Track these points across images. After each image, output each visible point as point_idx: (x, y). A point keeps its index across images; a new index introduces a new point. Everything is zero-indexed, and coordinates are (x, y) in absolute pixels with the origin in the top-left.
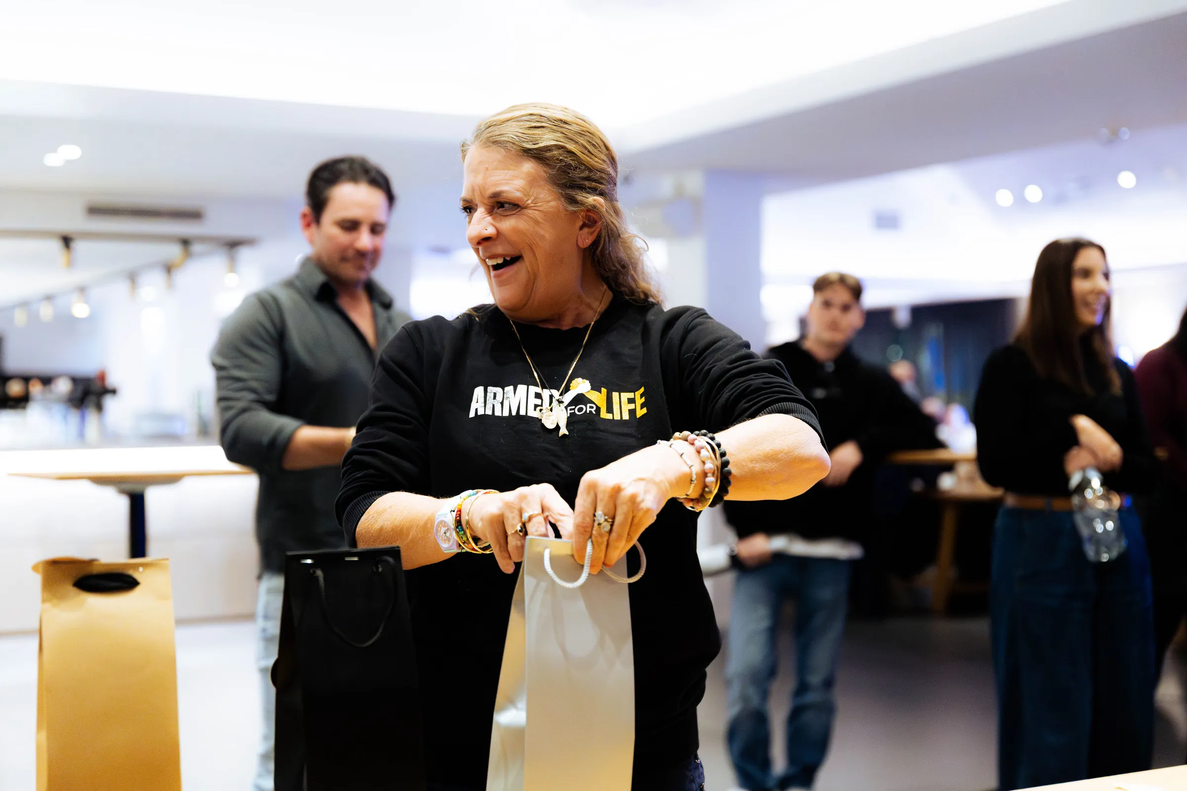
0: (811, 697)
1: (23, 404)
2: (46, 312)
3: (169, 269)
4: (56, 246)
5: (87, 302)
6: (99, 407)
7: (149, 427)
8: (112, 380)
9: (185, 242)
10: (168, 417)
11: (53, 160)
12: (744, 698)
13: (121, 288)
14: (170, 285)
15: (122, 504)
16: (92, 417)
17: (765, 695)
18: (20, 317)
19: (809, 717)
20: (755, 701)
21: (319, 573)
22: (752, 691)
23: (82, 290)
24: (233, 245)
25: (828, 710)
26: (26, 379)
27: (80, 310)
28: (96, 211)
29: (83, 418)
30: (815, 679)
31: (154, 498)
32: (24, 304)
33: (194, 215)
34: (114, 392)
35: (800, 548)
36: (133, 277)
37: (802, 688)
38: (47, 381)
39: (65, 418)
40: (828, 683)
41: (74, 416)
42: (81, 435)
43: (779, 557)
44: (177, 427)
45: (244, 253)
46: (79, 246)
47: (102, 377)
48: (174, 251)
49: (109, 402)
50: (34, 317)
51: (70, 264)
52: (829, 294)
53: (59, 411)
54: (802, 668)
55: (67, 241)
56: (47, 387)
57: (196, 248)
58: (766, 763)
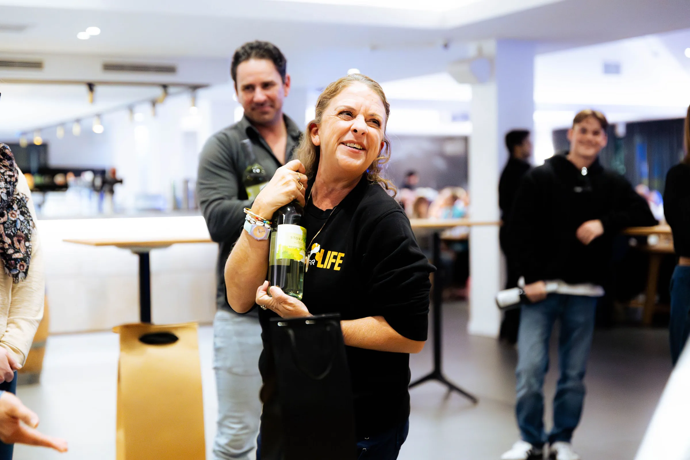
0: (570, 384)
1: (64, 189)
2: (76, 129)
3: (154, 103)
4: (84, 89)
5: (101, 124)
6: (112, 192)
7: (143, 204)
8: (119, 175)
9: (165, 87)
10: (155, 197)
11: (83, 36)
12: (529, 385)
13: (125, 114)
14: (155, 114)
15: (135, 260)
16: (107, 198)
17: (541, 382)
18: (60, 133)
19: (568, 397)
20: (536, 387)
21: (291, 332)
22: (533, 381)
23: (99, 116)
24: (195, 88)
25: (581, 392)
26: (64, 171)
27: (98, 129)
28: (109, 67)
29: (102, 198)
30: (573, 373)
31: (155, 256)
32: (62, 124)
33: (170, 70)
34: (121, 182)
35: (565, 289)
36: (131, 109)
37: (564, 379)
38: (78, 172)
39: (90, 197)
40: (581, 375)
41: (95, 197)
42: (100, 209)
43: (552, 295)
44: (160, 204)
45: (201, 93)
46: (99, 89)
47: (114, 172)
48: (158, 92)
49: (117, 188)
50: (68, 132)
51: (93, 101)
52: (584, 124)
53: (86, 192)
54: (564, 366)
55: (91, 86)
56: (78, 178)
57: (171, 90)
58: (541, 425)
